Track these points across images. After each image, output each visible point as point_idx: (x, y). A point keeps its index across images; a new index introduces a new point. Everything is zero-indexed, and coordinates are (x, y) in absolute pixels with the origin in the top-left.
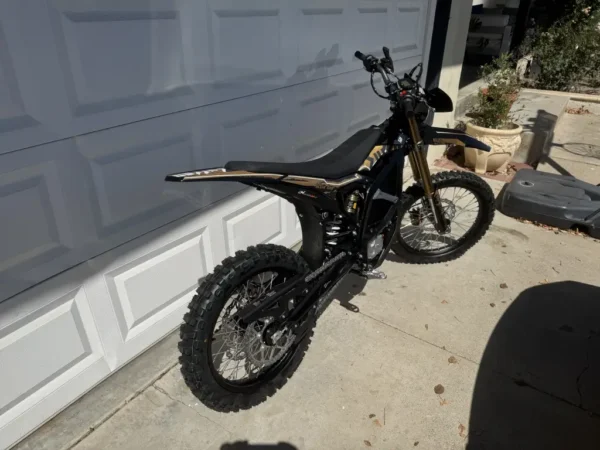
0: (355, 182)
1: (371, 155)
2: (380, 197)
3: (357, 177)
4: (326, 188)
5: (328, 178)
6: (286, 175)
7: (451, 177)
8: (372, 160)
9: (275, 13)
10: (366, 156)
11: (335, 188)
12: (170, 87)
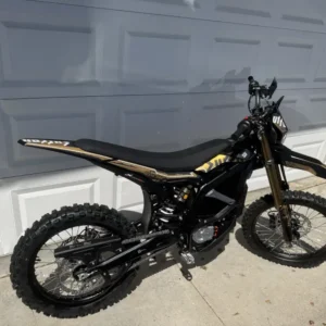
0: (189, 178)
1: (213, 161)
2: (214, 196)
3: (192, 175)
4: (155, 177)
5: (159, 169)
6: (115, 159)
7: (304, 198)
8: (211, 165)
9: (187, 38)
10: (207, 160)
11: (165, 178)
12: (81, 79)
